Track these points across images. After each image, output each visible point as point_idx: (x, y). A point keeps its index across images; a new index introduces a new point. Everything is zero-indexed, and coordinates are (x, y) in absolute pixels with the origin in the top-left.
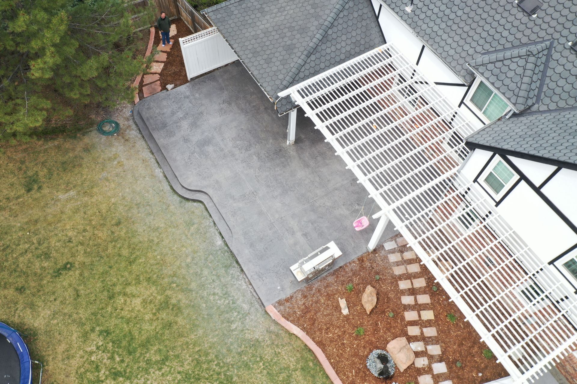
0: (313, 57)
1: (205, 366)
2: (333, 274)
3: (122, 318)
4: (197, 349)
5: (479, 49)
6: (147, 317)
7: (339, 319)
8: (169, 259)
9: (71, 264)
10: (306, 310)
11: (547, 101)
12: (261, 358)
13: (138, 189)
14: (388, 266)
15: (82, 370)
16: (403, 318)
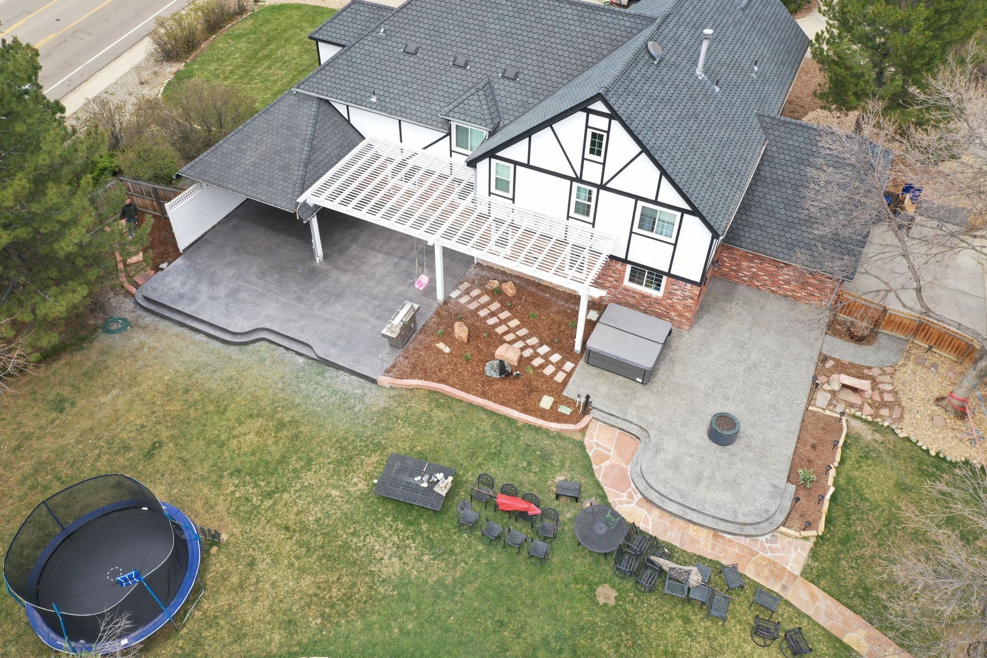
0: (310, 167)
1: (350, 447)
2: (421, 333)
3: (245, 454)
4: (334, 440)
5: (442, 104)
6: (270, 442)
7: (444, 358)
8: (260, 393)
9: (159, 442)
10: (414, 366)
11: (506, 116)
12: (397, 418)
13: (187, 359)
14: (463, 307)
15: (233, 509)
16: (496, 334)
